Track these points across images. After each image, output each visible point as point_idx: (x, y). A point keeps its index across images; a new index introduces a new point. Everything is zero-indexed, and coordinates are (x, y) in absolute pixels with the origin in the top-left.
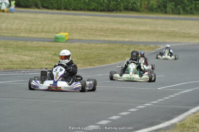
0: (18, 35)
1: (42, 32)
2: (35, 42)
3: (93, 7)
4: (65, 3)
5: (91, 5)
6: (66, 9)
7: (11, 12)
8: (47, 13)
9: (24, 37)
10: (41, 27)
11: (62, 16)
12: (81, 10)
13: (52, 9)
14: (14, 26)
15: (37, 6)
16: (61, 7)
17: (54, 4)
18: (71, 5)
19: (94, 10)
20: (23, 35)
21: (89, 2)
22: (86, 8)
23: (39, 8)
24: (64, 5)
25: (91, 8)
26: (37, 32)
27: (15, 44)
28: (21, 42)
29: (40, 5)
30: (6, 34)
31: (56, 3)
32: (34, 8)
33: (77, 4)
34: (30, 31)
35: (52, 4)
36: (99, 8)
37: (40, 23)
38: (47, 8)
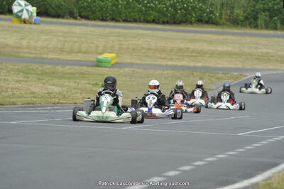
0: (44, 56)
1: (79, 52)
2: (68, 67)
3: (152, 17)
4: (113, 11)
5: (150, 15)
6: (113, 19)
7: (35, 24)
8: (86, 25)
9: (52, 59)
10: (77, 44)
11: (107, 30)
12: (135, 21)
13: (95, 20)
14: (39, 44)
15: (72, 16)
16: (106, 17)
17: (97, 13)
18: (120, 14)
19: (153, 22)
20: (51, 56)
21: (146, 11)
22: (142, 18)
23: (75, 18)
24: (110, 14)
25: (149, 18)
26: (71, 52)
27: (40, 68)
28: (49, 66)
29: (76, 14)
30: (27, 55)
31: (99, 11)
32: (68, 19)
33: (130, 13)
34: (62, 51)
35: (94, 12)
36: (161, 20)
37: (75, 39)
38: (87, 18)
